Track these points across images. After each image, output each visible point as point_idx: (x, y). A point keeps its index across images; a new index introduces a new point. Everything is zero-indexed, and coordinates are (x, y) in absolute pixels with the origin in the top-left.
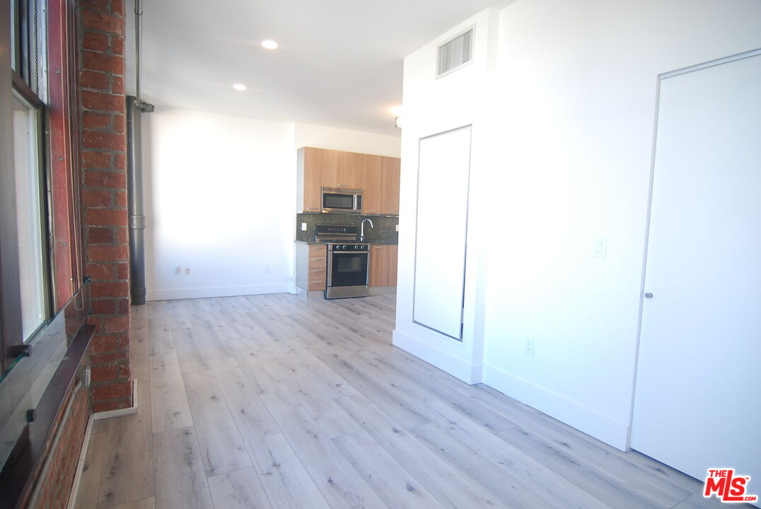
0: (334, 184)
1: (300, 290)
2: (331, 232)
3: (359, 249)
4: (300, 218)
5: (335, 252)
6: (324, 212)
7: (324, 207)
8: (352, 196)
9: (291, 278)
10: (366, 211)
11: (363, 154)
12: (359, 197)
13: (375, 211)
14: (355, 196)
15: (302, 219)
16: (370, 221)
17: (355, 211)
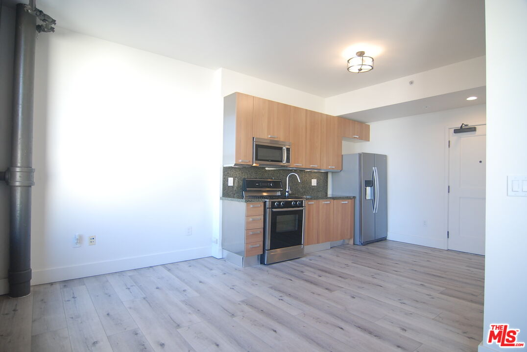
0: (265, 135)
1: (226, 253)
2: (259, 187)
3: (296, 206)
4: (227, 172)
5: (274, 210)
6: (254, 165)
7: (257, 159)
8: (281, 149)
9: (217, 240)
10: (293, 165)
11: (290, 106)
12: (288, 150)
13: (301, 165)
14: (284, 148)
15: (228, 173)
16: (297, 175)
17: (284, 165)
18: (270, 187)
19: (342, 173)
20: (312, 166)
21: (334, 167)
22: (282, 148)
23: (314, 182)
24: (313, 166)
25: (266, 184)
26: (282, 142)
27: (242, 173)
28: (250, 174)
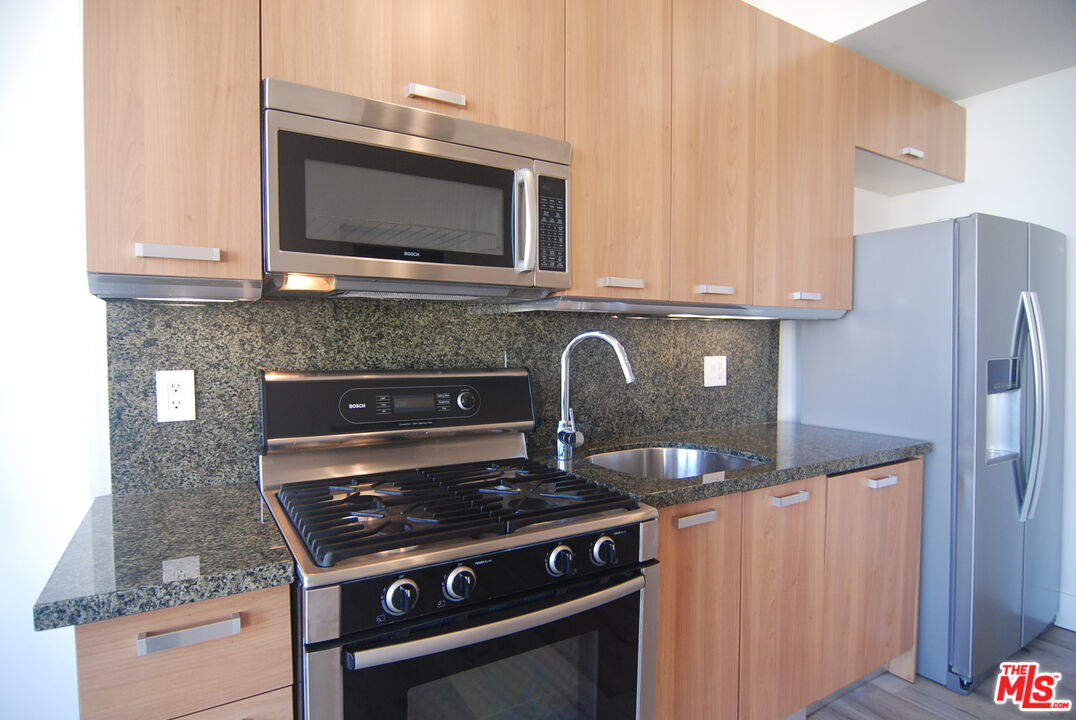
6: (291, 281)
8: (500, 180)
12: (552, 191)
13: (638, 283)
14: (526, 177)
15: (150, 343)
16: (614, 343)
17: (526, 282)
18: (454, 416)
19: (852, 324)
20: (703, 289)
21: (817, 296)
22: (510, 175)
23: (715, 371)
24: (713, 289)
25: (424, 402)
26: (511, 135)
27: (269, 340)
28: (328, 344)
